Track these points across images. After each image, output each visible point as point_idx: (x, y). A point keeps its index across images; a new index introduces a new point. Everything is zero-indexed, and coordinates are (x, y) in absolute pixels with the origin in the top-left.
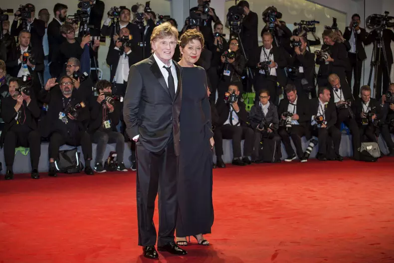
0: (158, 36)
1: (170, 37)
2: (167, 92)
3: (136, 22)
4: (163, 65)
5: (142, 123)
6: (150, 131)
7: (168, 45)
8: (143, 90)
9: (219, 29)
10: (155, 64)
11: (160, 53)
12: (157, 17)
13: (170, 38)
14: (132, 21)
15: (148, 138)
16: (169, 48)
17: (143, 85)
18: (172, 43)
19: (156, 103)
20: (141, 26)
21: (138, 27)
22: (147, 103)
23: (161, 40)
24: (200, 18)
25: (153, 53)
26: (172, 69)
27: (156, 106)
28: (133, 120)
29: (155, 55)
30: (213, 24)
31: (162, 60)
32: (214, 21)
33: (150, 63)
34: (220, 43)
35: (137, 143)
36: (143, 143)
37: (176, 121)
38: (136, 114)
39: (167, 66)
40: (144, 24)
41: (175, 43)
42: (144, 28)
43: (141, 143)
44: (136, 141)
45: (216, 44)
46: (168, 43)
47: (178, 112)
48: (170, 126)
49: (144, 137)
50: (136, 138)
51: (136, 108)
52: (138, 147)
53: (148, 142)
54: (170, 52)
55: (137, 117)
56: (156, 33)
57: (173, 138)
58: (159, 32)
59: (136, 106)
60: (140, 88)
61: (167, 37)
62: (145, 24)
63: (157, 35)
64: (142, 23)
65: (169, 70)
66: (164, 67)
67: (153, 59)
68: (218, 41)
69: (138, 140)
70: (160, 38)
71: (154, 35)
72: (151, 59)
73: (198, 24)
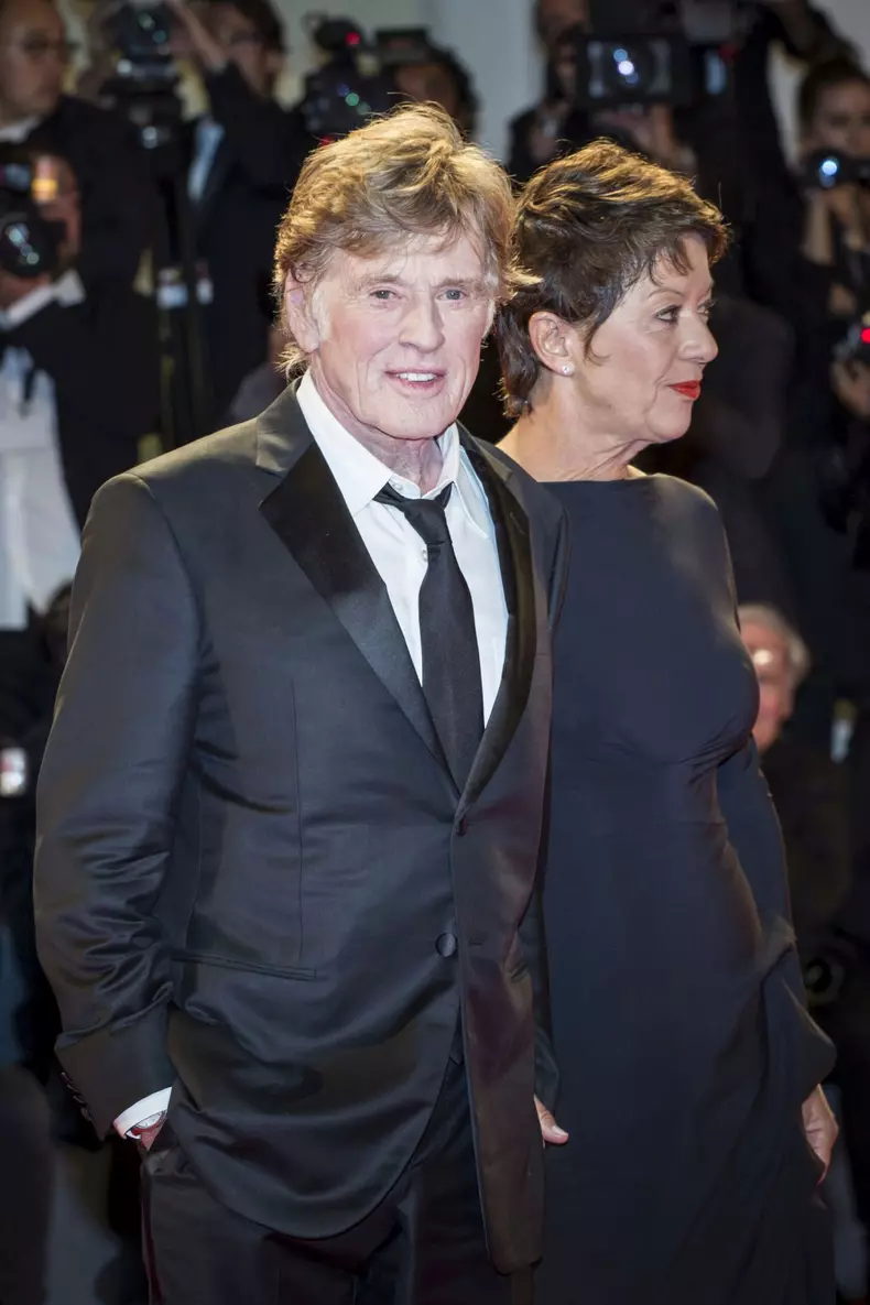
0: (336, 233)
1: (435, 241)
2: (412, 710)
3: (117, 86)
4: (381, 475)
5: (189, 985)
6: (266, 1054)
7: (424, 311)
8: (204, 691)
9: (840, 120)
10: (310, 468)
11: (351, 381)
12: (297, 38)
13: (440, 249)
14: (84, 78)
15: (250, 1120)
16: (425, 338)
17: (204, 648)
18: (454, 290)
19: (308, 807)
20: (155, 121)
21: (134, 134)
22: (231, 809)
23: (362, 268)
24: (676, 37)
25: (298, 372)
26: (455, 514)
27: (312, 832)
28: (118, 961)
29: (309, 397)
30: (785, 80)
31: (370, 433)
32: (793, 52)
33: (263, 460)
34: (854, 240)
35: (151, 1165)
36: (204, 1156)
37: (490, 970)
38: (144, 905)
39: (409, 490)
40: (178, 103)
41: (480, 289)
42: (184, 138)
43: (185, 1163)
44: (148, 1141)
45: (818, 247)
46: (424, 294)
47: (515, 887)
48: (444, 1009)
49: (211, 1112)
50: (146, 1112)
51: (144, 851)
52: (159, 1195)
53: (247, 1148)
54: (440, 375)
55: (153, 933)
56: (319, 203)
57: (465, 1119)
58: (348, 190)
59: (137, 835)
60: (173, 683)
61: (415, 241)
62: (193, 98)
63: (326, 217)
64: (163, 96)
65: (428, 517)
66: (387, 495)
67: (292, 422)
68: (836, 227)
69: (166, 1130)
70: (348, 246)
71: (301, 220)
72: (273, 425)
73: (662, 83)
